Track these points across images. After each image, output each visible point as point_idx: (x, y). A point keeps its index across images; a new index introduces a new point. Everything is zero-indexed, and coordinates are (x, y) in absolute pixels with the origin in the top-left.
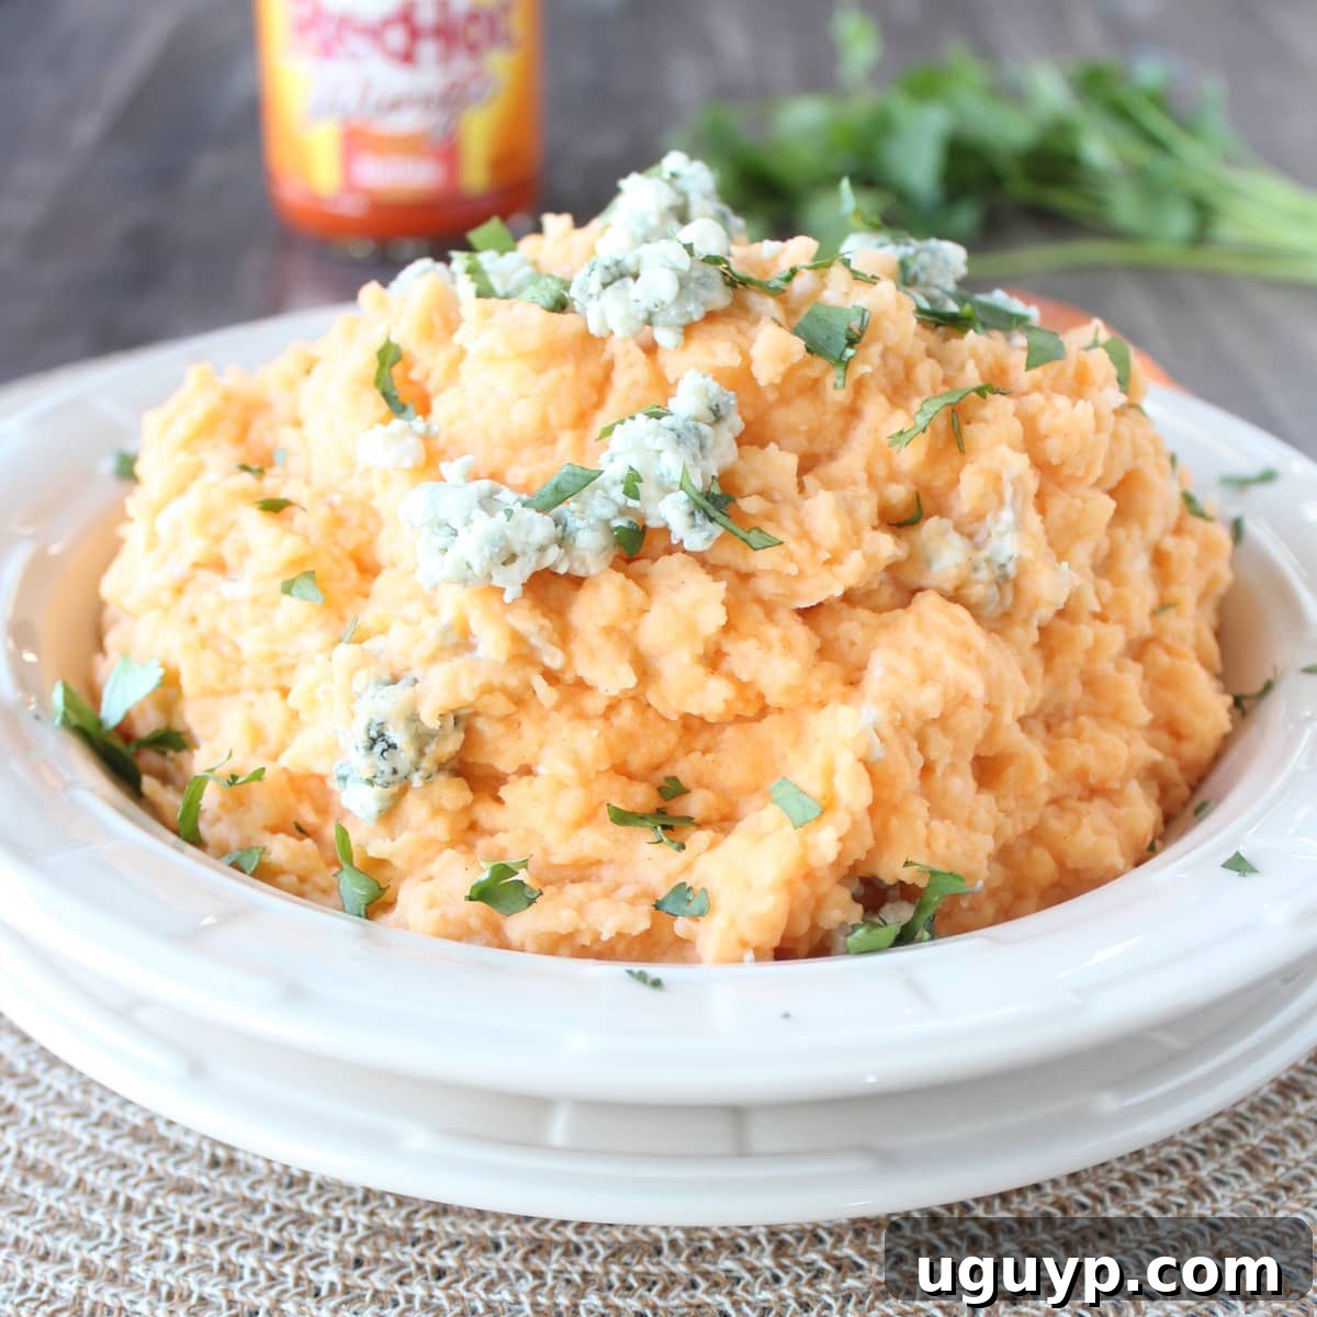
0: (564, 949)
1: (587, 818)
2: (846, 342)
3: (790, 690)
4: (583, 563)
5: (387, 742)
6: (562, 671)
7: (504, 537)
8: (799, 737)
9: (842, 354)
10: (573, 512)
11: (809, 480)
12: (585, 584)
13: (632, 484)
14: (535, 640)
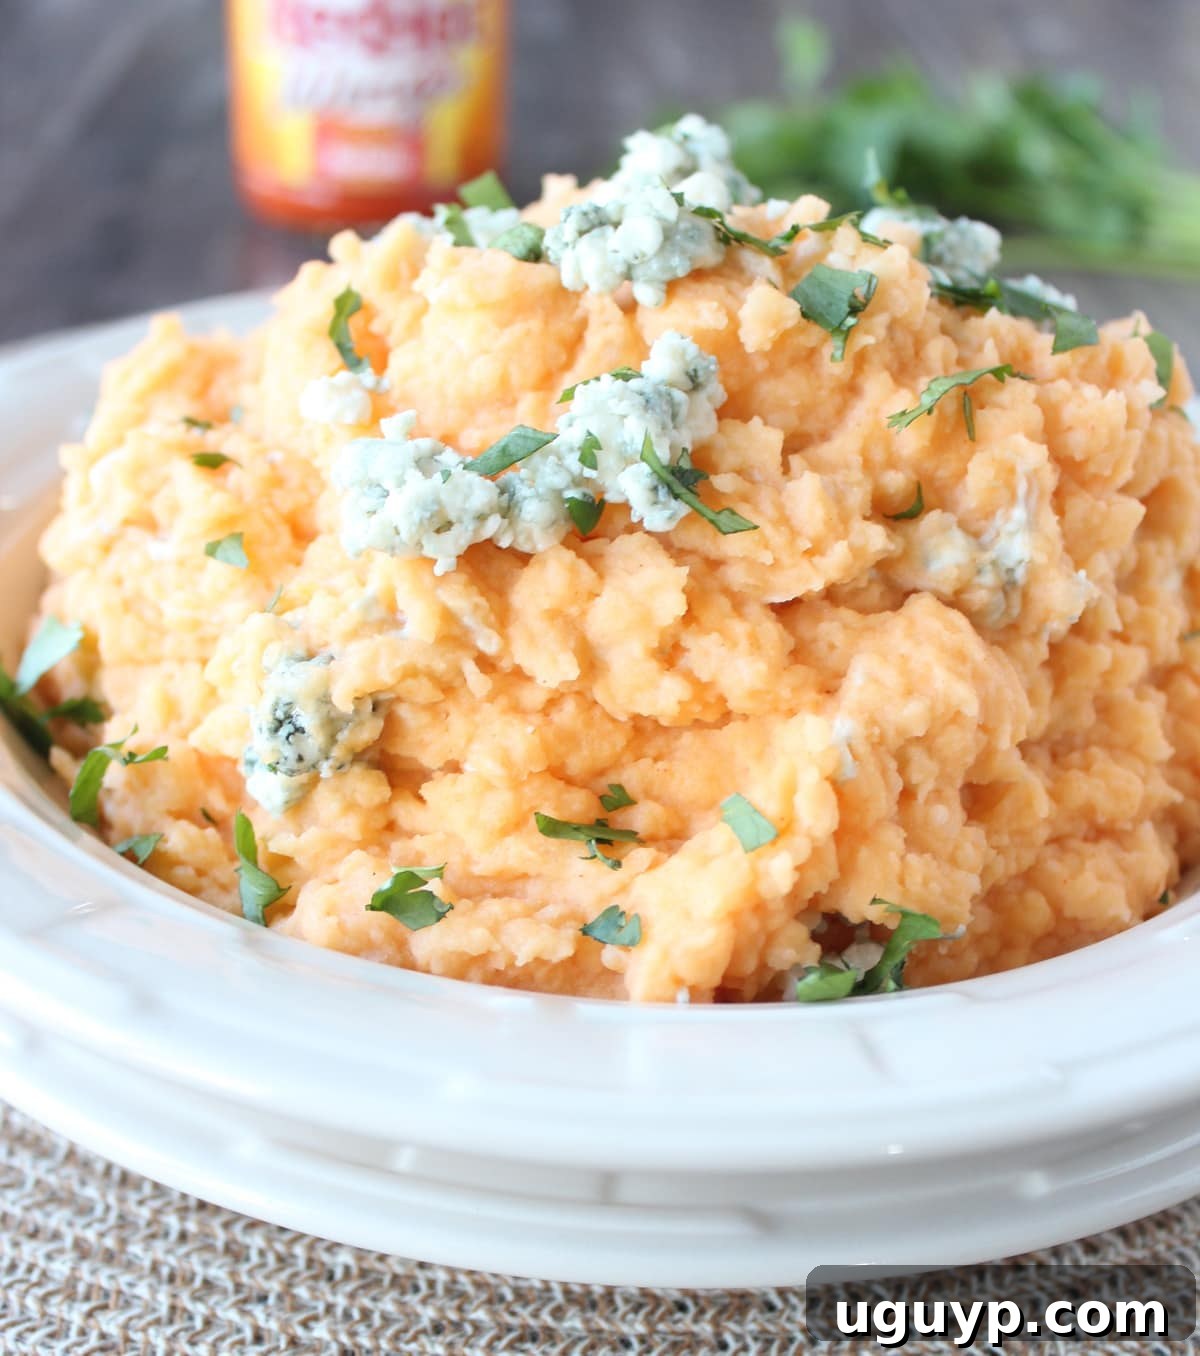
0: (475, 972)
1: (514, 826)
2: (848, 309)
3: (754, 694)
4: (529, 538)
5: (294, 725)
6: (499, 657)
7: (438, 502)
8: (763, 751)
9: (841, 323)
10: (522, 481)
11: (795, 461)
12: (532, 561)
13: (590, 452)
14: (468, 620)
